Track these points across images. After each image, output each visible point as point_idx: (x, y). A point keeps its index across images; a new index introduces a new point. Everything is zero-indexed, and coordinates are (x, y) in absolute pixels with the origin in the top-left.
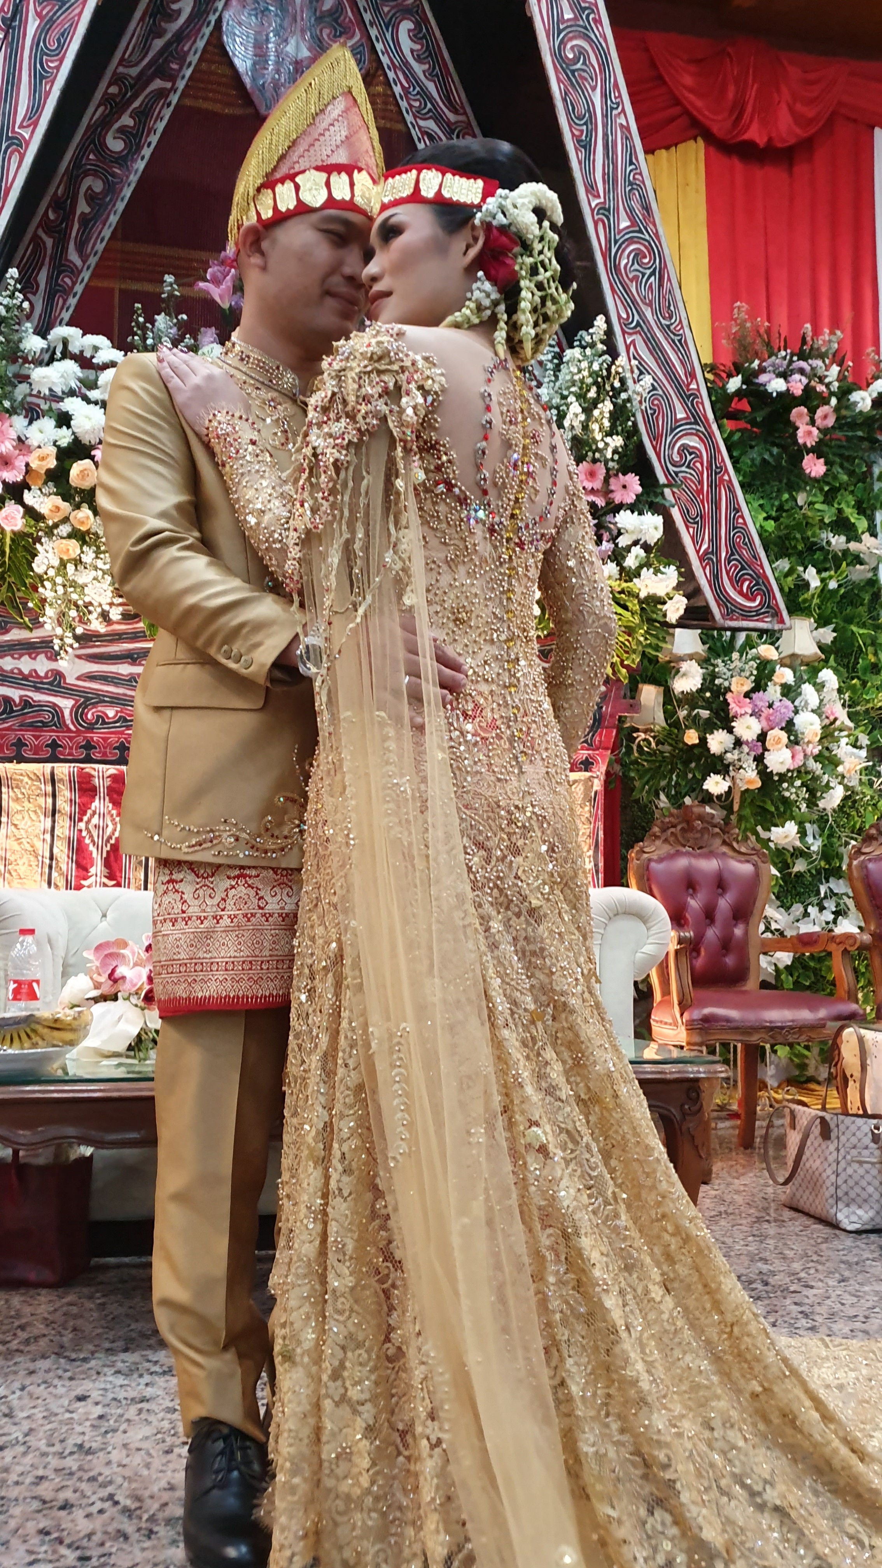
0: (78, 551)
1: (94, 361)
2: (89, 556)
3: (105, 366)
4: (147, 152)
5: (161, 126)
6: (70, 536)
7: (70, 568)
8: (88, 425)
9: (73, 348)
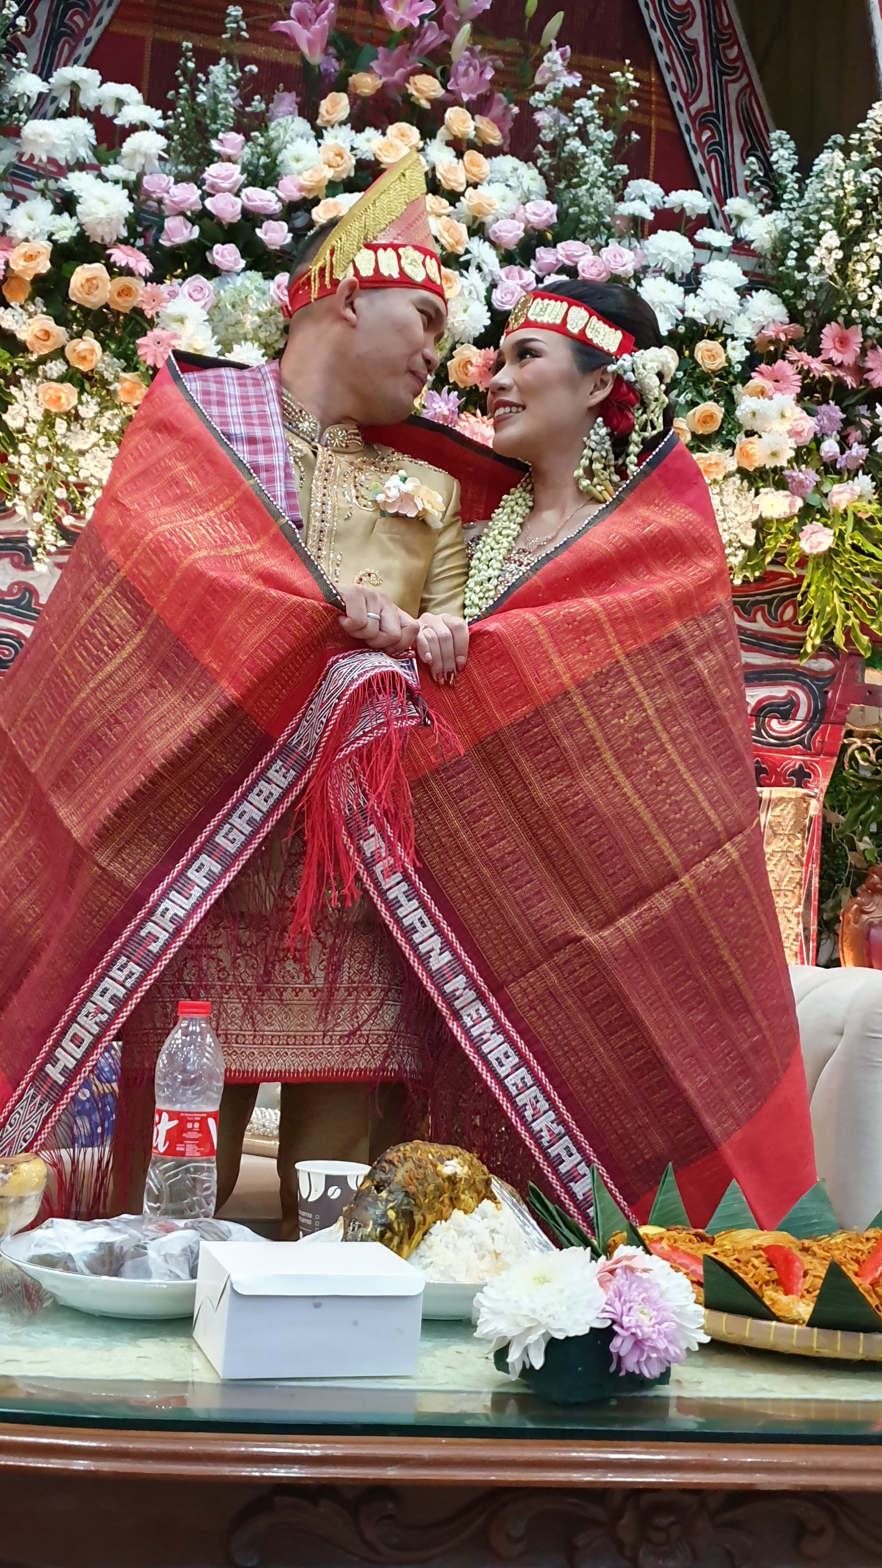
0: (75, 402)
1: (117, 121)
2: (89, 409)
3: (134, 128)
7: (61, 426)
8: (102, 212)
9: (88, 99)
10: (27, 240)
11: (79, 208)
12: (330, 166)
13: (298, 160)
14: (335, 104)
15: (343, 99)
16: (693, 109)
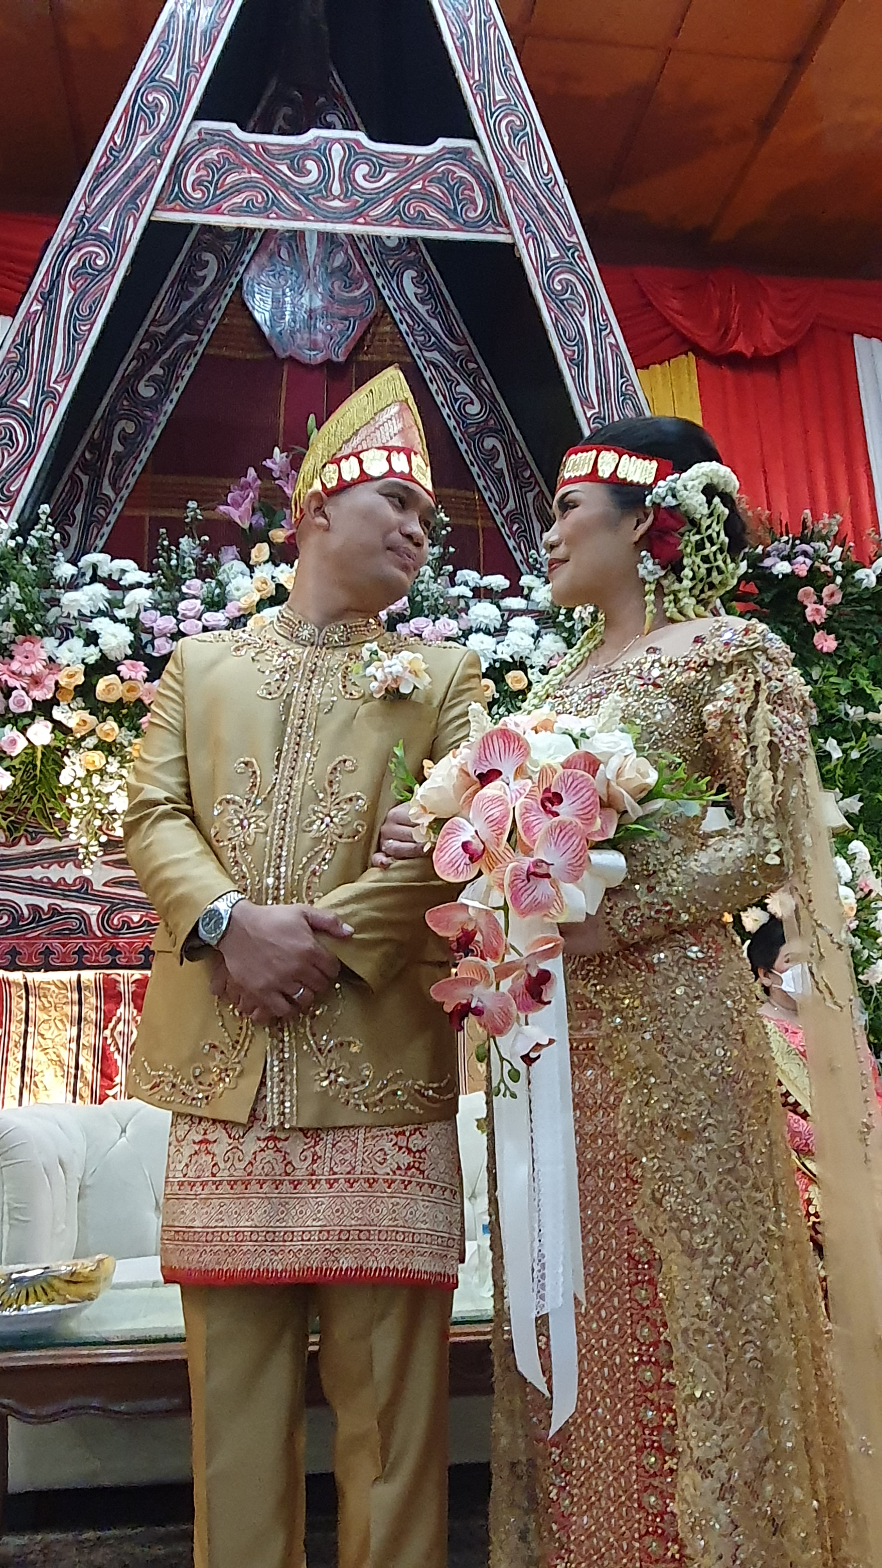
0: (104, 762)
1: (121, 583)
2: (113, 766)
3: (132, 587)
4: (175, 396)
5: (187, 373)
6: (96, 748)
7: (96, 779)
8: (114, 642)
9: (102, 573)
10: (68, 665)
11: (100, 641)
12: (259, 591)
13: (238, 590)
14: (260, 550)
15: (265, 547)
16: (505, 512)
